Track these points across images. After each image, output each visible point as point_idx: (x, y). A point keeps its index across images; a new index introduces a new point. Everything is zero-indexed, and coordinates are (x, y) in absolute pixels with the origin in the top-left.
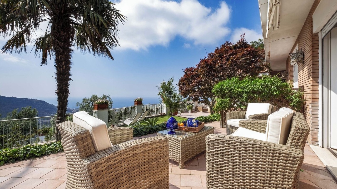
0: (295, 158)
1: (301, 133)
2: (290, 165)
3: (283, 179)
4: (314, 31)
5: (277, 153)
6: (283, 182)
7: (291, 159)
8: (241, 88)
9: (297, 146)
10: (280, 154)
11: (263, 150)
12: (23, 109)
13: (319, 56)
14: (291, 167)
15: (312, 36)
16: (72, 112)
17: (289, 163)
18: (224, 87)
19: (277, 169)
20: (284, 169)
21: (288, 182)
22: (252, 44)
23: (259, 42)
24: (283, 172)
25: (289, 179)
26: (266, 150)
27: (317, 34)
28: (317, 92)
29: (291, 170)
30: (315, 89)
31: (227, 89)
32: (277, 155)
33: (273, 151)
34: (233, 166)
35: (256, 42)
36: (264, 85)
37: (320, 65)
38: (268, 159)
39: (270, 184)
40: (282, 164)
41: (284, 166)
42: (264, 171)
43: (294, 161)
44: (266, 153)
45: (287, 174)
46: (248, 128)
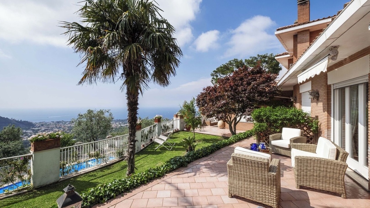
0: (344, 166)
1: (345, 155)
2: (342, 169)
3: (339, 175)
4: (329, 83)
5: (336, 164)
6: (339, 176)
7: (343, 166)
8: (276, 115)
9: (343, 161)
10: (338, 165)
11: (330, 163)
12: (5, 128)
13: (331, 100)
14: (343, 170)
15: (327, 86)
16: (35, 126)
17: (342, 168)
18: (262, 114)
19: (336, 171)
20: (339, 171)
21: (341, 176)
22: (251, 59)
23: (258, 57)
24: (339, 172)
25: (342, 175)
26: (331, 163)
27: (330, 86)
28: (330, 123)
29: (342, 171)
30: (329, 121)
31: (265, 116)
32: (336, 165)
33: (335, 163)
34: (313, 171)
35: (255, 58)
36: (293, 115)
37: (332, 105)
38: (339, 168)
39: (333, 178)
40: (339, 169)
41: (340, 170)
42: (330, 173)
43: (344, 167)
44: (331, 165)
45: (341, 173)
46: (297, 149)
